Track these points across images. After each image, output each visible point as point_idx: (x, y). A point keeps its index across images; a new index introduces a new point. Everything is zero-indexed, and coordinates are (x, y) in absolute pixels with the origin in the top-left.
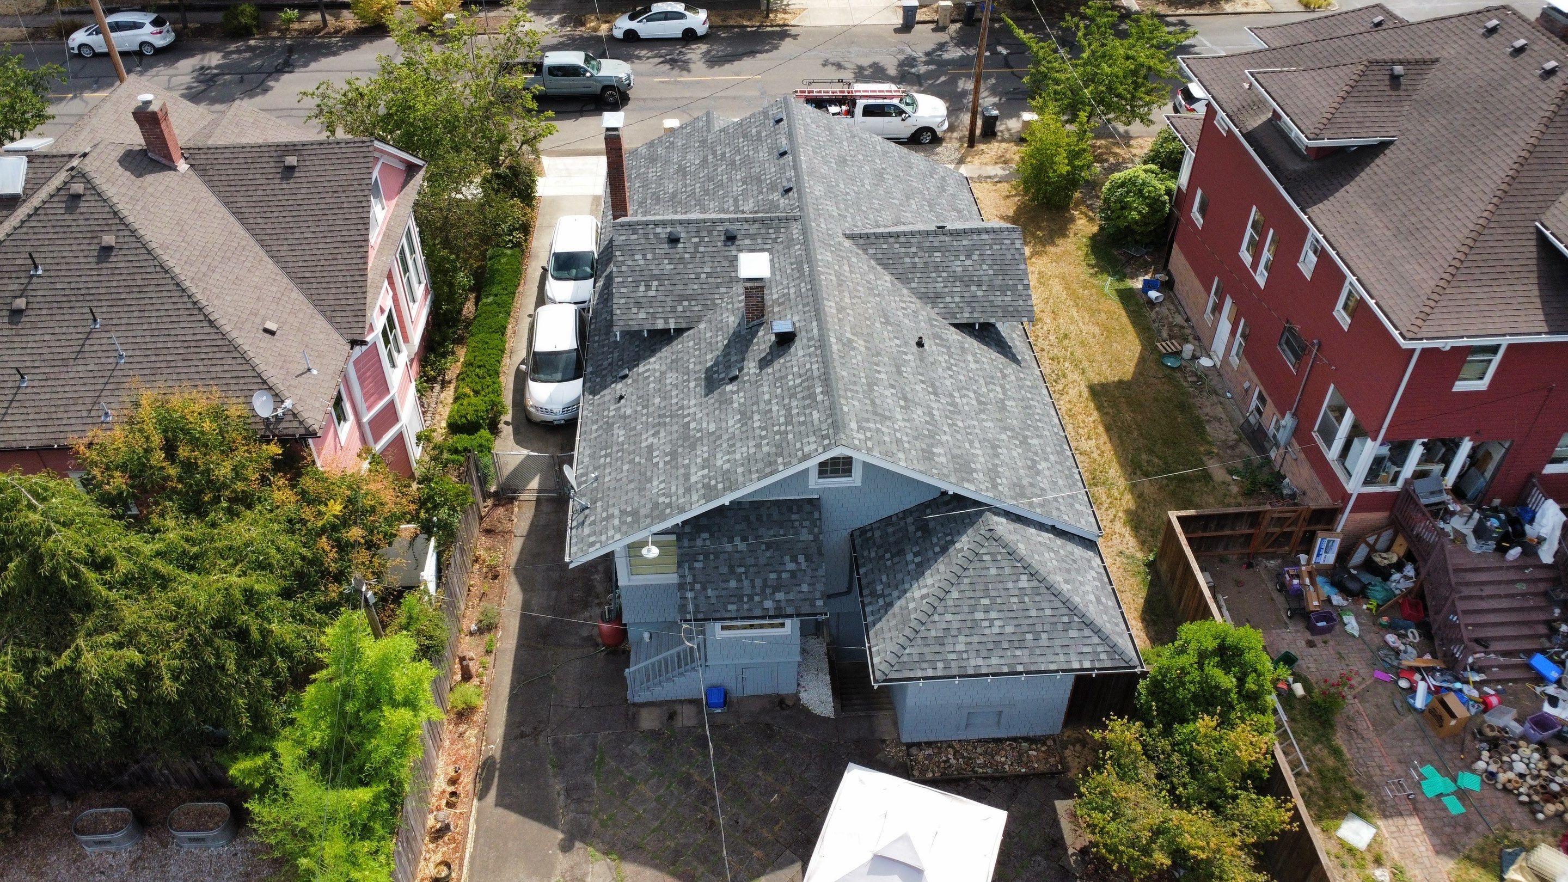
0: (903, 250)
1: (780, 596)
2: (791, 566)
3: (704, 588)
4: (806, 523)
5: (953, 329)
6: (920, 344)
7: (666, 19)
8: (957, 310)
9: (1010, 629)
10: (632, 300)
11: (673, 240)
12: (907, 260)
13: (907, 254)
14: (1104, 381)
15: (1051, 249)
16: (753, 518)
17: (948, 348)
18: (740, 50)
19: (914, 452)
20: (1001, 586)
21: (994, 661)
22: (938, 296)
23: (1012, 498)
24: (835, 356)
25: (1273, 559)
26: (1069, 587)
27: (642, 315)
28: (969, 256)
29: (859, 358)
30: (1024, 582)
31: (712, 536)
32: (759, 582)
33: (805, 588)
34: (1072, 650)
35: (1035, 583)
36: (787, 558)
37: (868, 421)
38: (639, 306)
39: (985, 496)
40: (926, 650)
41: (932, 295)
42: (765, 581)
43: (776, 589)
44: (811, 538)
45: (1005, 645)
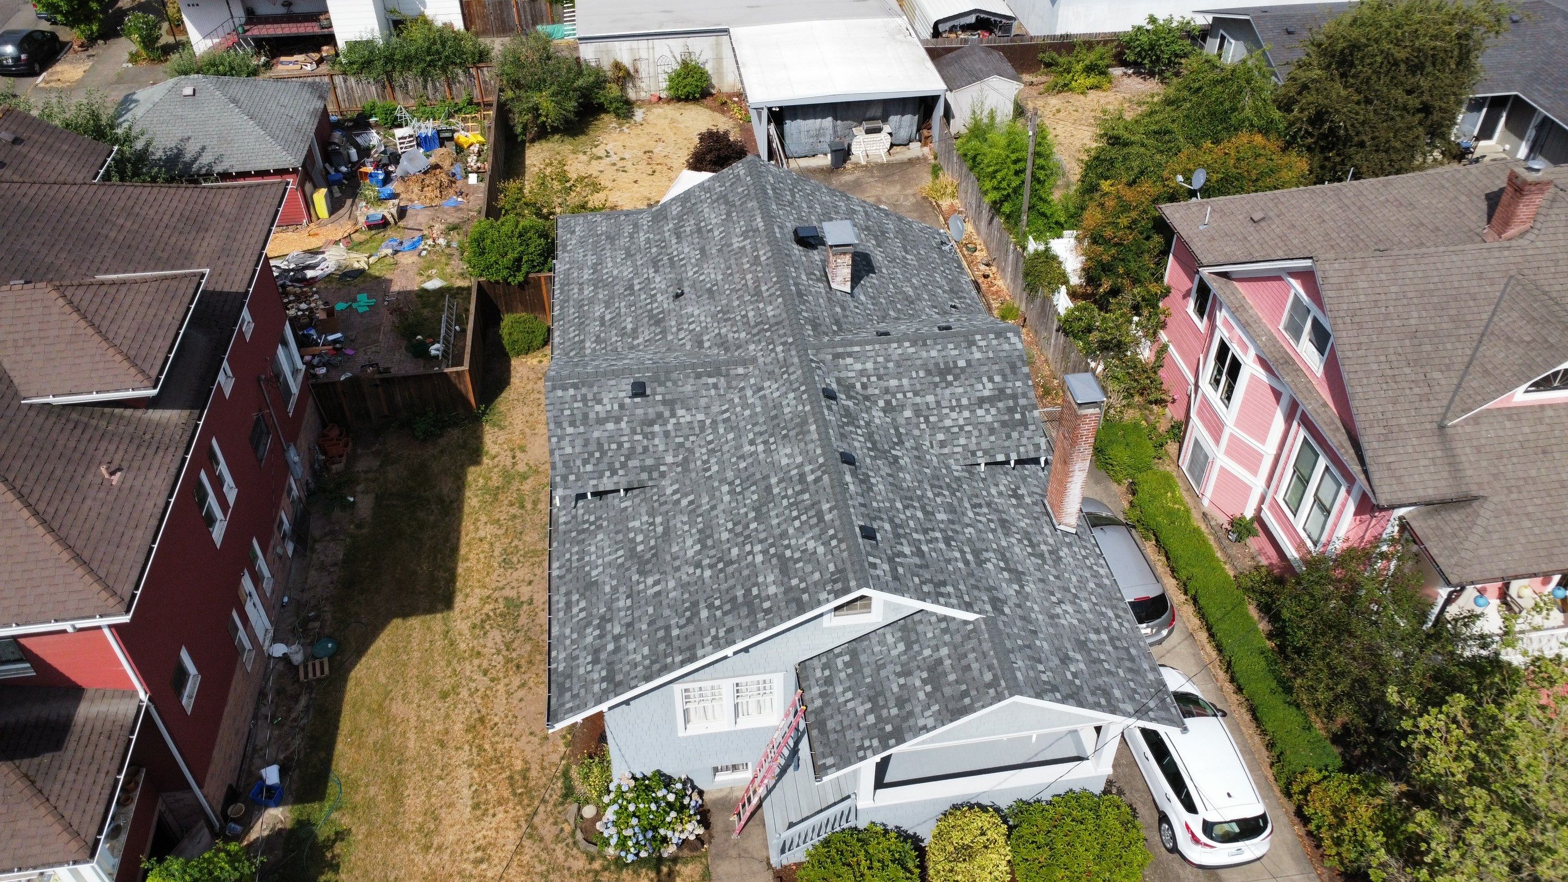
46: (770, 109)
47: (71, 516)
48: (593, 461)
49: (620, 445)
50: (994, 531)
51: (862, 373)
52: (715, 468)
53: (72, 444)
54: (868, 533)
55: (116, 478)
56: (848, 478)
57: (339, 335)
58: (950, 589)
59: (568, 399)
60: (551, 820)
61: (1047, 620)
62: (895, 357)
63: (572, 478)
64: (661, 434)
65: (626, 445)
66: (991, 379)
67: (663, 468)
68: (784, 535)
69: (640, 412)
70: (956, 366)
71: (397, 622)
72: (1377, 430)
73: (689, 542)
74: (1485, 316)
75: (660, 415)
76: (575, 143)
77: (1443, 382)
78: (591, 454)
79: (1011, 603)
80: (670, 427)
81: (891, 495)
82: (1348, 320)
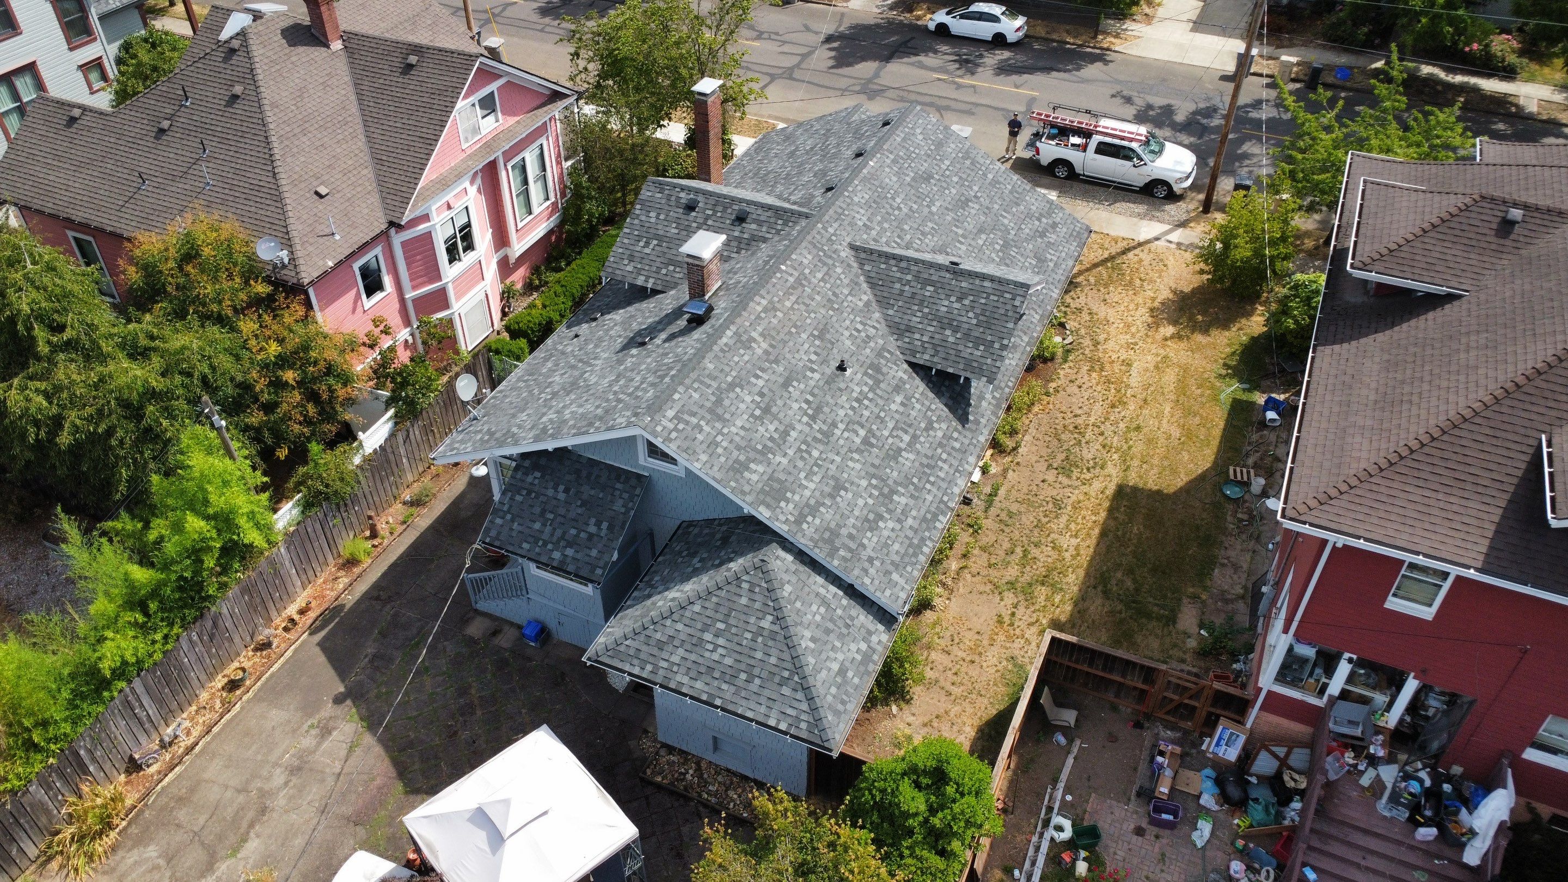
0: (898, 275)
1: (570, 552)
2: (592, 529)
3: (512, 521)
4: (626, 496)
5: (905, 366)
6: (842, 368)
7: (979, 19)
8: (920, 349)
9: (728, 661)
10: (628, 252)
11: (690, 207)
12: (898, 286)
13: (900, 280)
14: (1141, 486)
15: (1199, 338)
16: (584, 473)
17: (878, 382)
18: (1040, 64)
19: (723, 459)
20: (743, 617)
21: (699, 685)
22: (909, 329)
23: (811, 539)
24: (716, 348)
25: (1172, 729)
26: (812, 645)
27: (629, 268)
28: (960, 299)
29: (746, 358)
30: (766, 623)
31: (543, 477)
32: (559, 533)
33: (594, 553)
34: (776, 706)
35: (776, 628)
36: (593, 520)
37: (694, 414)
38: (631, 258)
39: (780, 527)
40: (644, 648)
41: (903, 327)
42: (564, 533)
43: (570, 545)
44: (623, 510)
45: (716, 675)
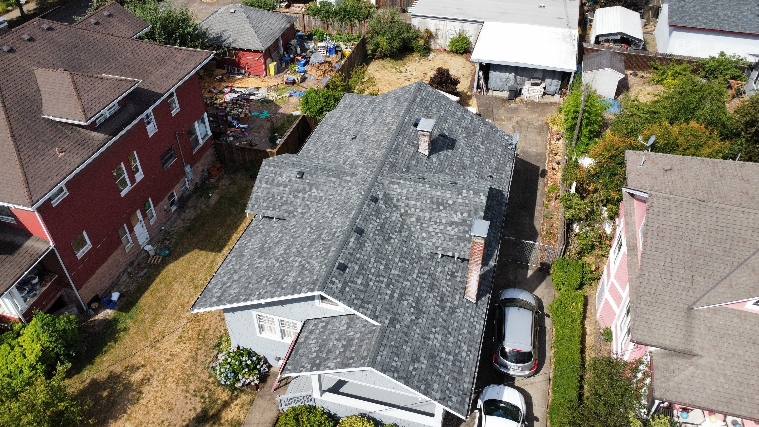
46: (481, 64)
47: (34, 164)
48: (268, 201)
49: (282, 198)
50: (422, 287)
51: (400, 194)
52: (312, 219)
53: (52, 137)
54: (343, 268)
55: (61, 155)
56: (352, 240)
57: (246, 126)
58: (371, 306)
59: (269, 171)
60: (205, 354)
61: (420, 338)
62: (419, 190)
63: (256, 206)
64: (301, 198)
65: (284, 199)
66: (462, 214)
67: (295, 213)
68: (311, 257)
69: (296, 185)
70: (447, 203)
71: (197, 251)
72: (647, 298)
73: (282, 249)
74: (748, 254)
75: (304, 189)
76: (395, 63)
77: (702, 284)
78: (268, 198)
79: (403, 324)
80: (306, 196)
81: (372, 254)
82: (656, 233)
